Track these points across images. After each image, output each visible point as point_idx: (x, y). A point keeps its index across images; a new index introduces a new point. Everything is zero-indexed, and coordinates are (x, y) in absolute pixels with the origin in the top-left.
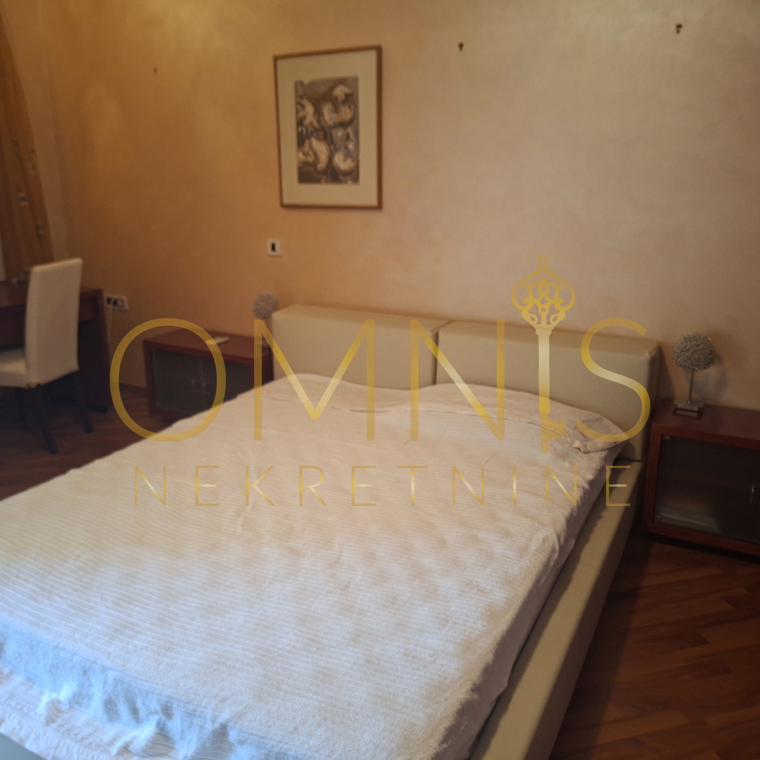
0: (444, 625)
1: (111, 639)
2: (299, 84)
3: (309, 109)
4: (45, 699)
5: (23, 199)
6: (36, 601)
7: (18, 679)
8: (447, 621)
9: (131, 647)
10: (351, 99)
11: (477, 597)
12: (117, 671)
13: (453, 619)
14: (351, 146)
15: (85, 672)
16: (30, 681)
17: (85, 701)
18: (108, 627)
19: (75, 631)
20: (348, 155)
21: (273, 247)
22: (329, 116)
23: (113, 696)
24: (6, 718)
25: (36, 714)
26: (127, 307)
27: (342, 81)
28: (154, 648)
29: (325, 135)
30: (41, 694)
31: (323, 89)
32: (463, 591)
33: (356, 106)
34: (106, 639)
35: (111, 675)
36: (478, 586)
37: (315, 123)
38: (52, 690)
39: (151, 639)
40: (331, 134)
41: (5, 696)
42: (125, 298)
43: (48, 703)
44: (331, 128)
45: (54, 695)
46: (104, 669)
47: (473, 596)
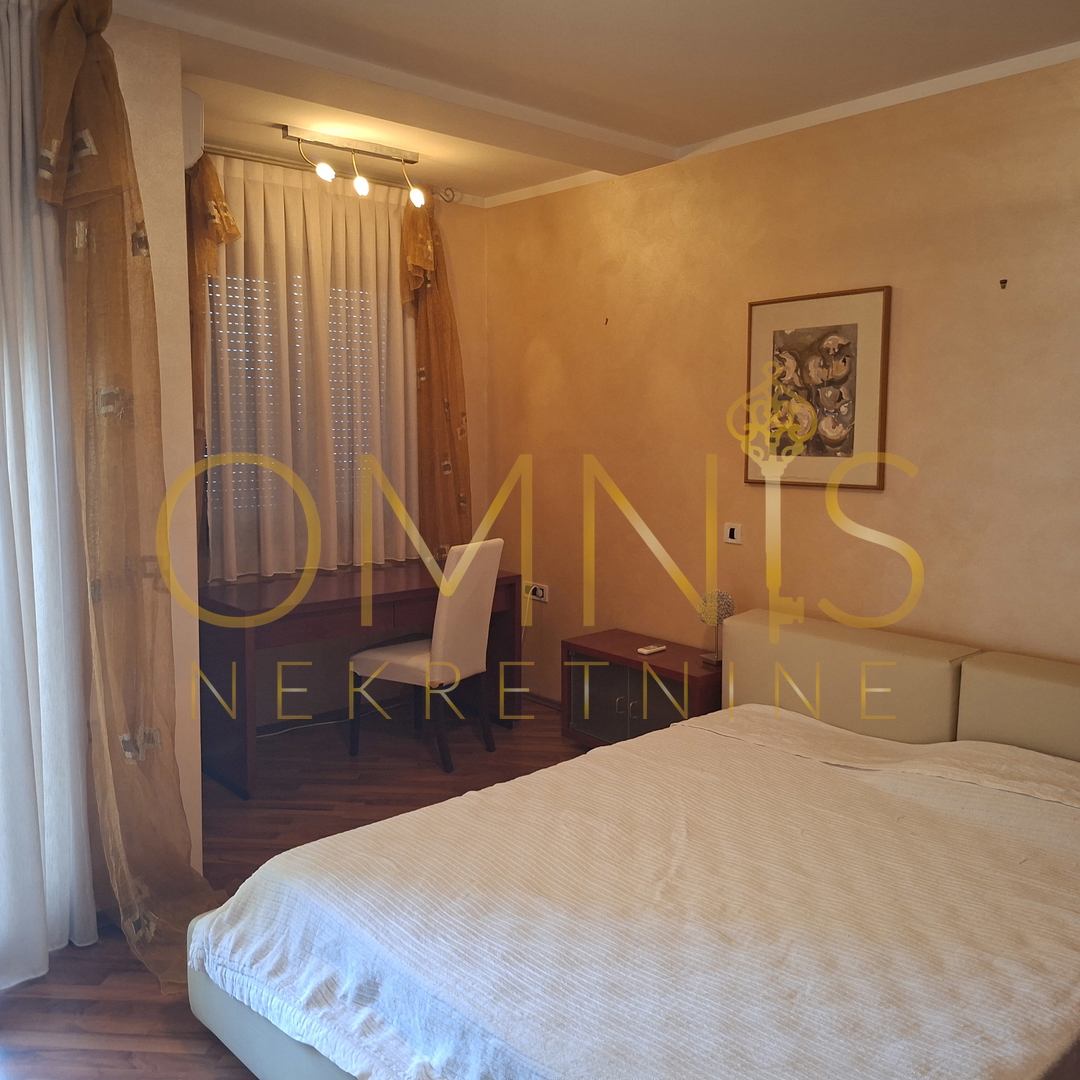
0: (923, 1073)
1: (495, 998)
2: (778, 335)
3: (791, 363)
4: (416, 1060)
5: (447, 467)
6: (418, 938)
7: (390, 1030)
8: (929, 1069)
9: (517, 1013)
10: (846, 352)
11: (979, 1046)
12: (499, 1039)
13: (938, 1068)
14: (844, 409)
15: (463, 1035)
16: (403, 1036)
17: (459, 1072)
18: (494, 985)
19: (457, 981)
20: (838, 419)
21: (732, 535)
22: (815, 371)
23: (491, 1071)
24: (373, 1073)
25: (405, 1075)
26: (547, 598)
27: (836, 330)
28: (544, 1020)
29: (810, 394)
30: (413, 1054)
31: (810, 339)
32: (959, 1034)
33: (854, 359)
34: (491, 997)
35: (492, 1041)
36: (982, 1032)
37: (797, 382)
38: (425, 1052)
39: (541, 1009)
40: (818, 394)
41: (375, 1048)
42: (546, 587)
43: (419, 1065)
44: (819, 386)
45: (427, 1059)
46: (485, 1034)
47: (973, 1044)
